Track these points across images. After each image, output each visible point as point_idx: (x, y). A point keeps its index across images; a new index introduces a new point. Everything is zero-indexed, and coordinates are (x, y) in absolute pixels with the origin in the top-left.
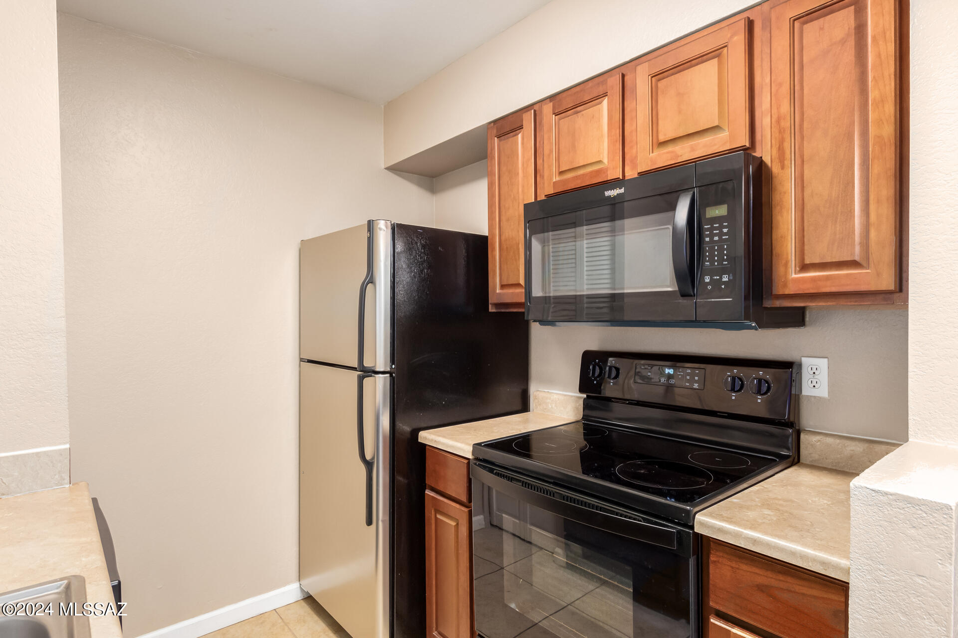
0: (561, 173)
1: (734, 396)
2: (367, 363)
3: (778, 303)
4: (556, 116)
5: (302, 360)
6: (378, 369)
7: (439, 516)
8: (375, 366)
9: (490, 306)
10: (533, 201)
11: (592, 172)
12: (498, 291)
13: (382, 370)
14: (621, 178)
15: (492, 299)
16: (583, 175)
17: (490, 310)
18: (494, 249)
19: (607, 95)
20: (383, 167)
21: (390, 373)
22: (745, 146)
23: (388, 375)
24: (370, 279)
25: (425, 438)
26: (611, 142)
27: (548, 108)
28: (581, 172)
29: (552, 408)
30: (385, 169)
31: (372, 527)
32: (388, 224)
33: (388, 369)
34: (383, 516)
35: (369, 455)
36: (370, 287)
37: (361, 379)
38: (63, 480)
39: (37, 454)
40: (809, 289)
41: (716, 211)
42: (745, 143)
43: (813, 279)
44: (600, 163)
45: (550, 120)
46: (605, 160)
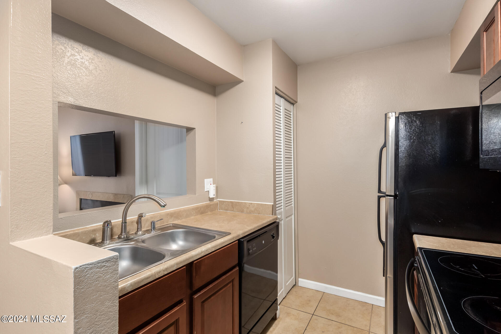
2: (382, 190)
6: (387, 194)
20: (449, 71)
23: (393, 198)
24: (385, 146)
30: (452, 72)
31: (384, 278)
32: (394, 114)
33: (393, 194)
34: (390, 275)
35: (384, 239)
36: (384, 149)
37: (379, 198)
38: (271, 213)
39: (266, 204)
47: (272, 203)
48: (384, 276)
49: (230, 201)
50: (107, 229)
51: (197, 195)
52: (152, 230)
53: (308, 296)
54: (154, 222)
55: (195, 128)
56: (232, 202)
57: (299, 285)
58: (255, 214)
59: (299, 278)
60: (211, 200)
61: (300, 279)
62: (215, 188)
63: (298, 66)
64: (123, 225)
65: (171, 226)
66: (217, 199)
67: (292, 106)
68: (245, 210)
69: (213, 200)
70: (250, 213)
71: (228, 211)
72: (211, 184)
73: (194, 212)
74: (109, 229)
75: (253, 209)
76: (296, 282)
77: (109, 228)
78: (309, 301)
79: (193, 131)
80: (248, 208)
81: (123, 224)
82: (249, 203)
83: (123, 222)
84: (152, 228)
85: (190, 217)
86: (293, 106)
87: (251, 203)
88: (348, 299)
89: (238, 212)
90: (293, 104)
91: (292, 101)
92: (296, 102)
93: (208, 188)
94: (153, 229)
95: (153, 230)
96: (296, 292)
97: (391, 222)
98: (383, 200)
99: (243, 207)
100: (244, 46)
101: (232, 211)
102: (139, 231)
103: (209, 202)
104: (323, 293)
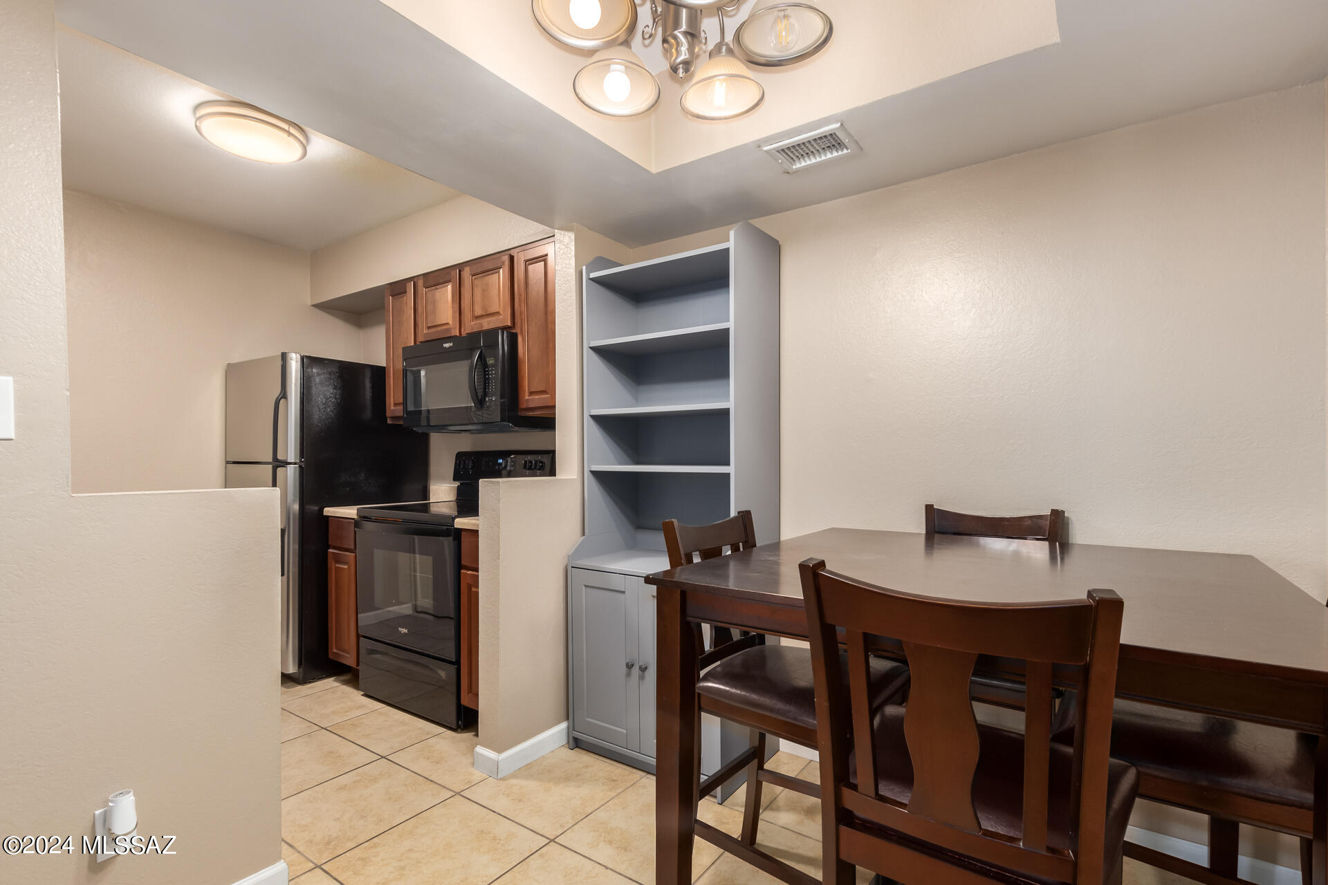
0: (429, 328)
2: (280, 457)
3: (524, 413)
4: (425, 288)
5: (227, 462)
6: (289, 461)
7: (337, 565)
8: (287, 460)
9: (388, 419)
10: (413, 344)
11: (444, 329)
12: (392, 408)
13: (293, 461)
14: (458, 335)
15: (388, 414)
16: (440, 331)
17: (389, 422)
18: (389, 377)
19: (450, 281)
20: (309, 303)
21: (301, 465)
22: (508, 325)
24: (284, 395)
25: (328, 511)
26: (454, 313)
27: (420, 283)
28: (439, 329)
30: (313, 306)
32: (298, 356)
33: (298, 462)
34: (293, 568)
36: (283, 401)
37: (275, 468)
40: (532, 405)
41: (491, 361)
42: (509, 323)
43: (533, 400)
44: (448, 324)
45: (422, 290)
46: (451, 323)
98: (281, 470)
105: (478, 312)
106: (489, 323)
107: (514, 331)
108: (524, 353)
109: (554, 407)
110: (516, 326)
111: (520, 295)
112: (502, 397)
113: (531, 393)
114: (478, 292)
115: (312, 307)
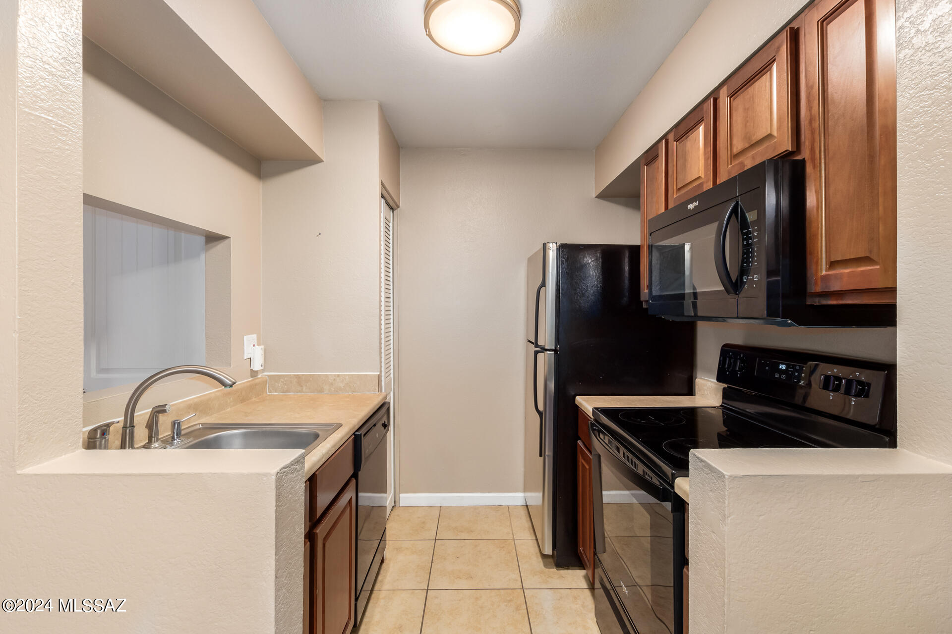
0: (679, 189)
1: (831, 395)
2: (540, 343)
3: (817, 301)
4: (676, 142)
5: (527, 340)
6: (546, 348)
7: (582, 461)
8: (545, 345)
9: (644, 303)
10: (664, 211)
11: (694, 186)
13: (548, 348)
14: (710, 187)
15: (643, 298)
16: (692, 189)
17: (644, 307)
19: (703, 120)
20: (594, 196)
21: (555, 351)
22: (787, 150)
23: (553, 352)
24: (543, 284)
25: (578, 401)
26: (706, 160)
27: (673, 137)
28: (690, 187)
29: (707, 394)
30: (596, 197)
31: (542, 458)
32: (555, 245)
33: (554, 348)
34: (549, 452)
35: (541, 408)
36: (543, 289)
37: (536, 353)
38: (376, 389)
39: (366, 375)
40: (836, 287)
41: (751, 216)
42: (787, 146)
43: (839, 277)
44: (699, 178)
45: (673, 145)
46: (703, 176)
47: (378, 372)
48: (541, 456)
49: (295, 375)
50: (101, 442)
51: (232, 367)
52: (173, 437)
53: (419, 518)
54: (180, 422)
55: (229, 237)
56: (298, 375)
57: (400, 506)
58: (347, 393)
59: (400, 493)
60: (254, 374)
61: (401, 495)
62: (262, 352)
63: (401, 149)
64: (126, 431)
65: (200, 429)
66: (263, 373)
67: (391, 213)
68: (325, 388)
69: (257, 376)
70: (337, 391)
71: (290, 392)
72: (254, 345)
73: (231, 399)
74: (103, 442)
75: (342, 385)
76: (395, 502)
77: (103, 440)
78: (424, 523)
79: (224, 242)
80: (332, 384)
81: (128, 430)
82: (335, 375)
83: (128, 426)
84: (175, 434)
85: (224, 410)
86: (393, 212)
87: (338, 376)
88: (475, 507)
89: (311, 392)
90: (392, 209)
91: (394, 205)
92: (398, 207)
93: (249, 353)
94: (177, 435)
95: (176, 438)
96: (398, 515)
97: (552, 385)
98: (541, 356)
99: (323, 384)
100: (325, 100)
101: (299, 392)
102: (154, 442)
103: (252, 379)
104: (439, 507)
105: (738, 146)
106: (753, 158)
107: (799, 158)
108: (819, 207)
109: (893, 290)
110: (802, 148)
111: (809, 88)
112: (770, 273)
113: (832, 264)
114: (738, 118)
115: (597, 199)
